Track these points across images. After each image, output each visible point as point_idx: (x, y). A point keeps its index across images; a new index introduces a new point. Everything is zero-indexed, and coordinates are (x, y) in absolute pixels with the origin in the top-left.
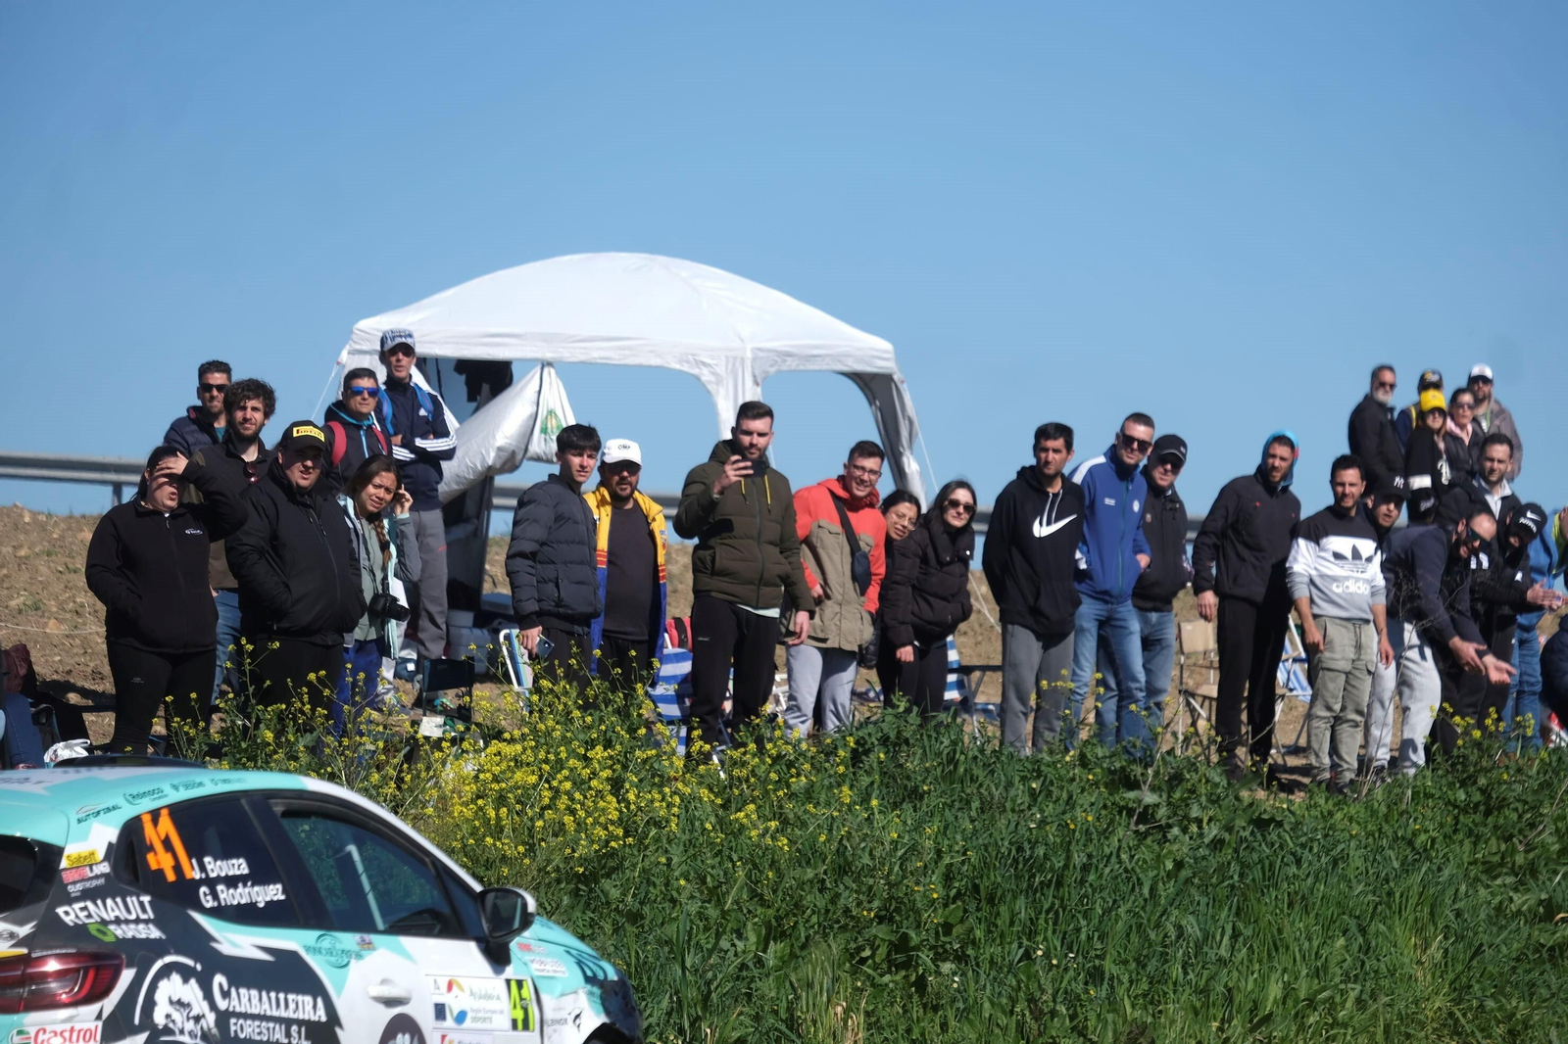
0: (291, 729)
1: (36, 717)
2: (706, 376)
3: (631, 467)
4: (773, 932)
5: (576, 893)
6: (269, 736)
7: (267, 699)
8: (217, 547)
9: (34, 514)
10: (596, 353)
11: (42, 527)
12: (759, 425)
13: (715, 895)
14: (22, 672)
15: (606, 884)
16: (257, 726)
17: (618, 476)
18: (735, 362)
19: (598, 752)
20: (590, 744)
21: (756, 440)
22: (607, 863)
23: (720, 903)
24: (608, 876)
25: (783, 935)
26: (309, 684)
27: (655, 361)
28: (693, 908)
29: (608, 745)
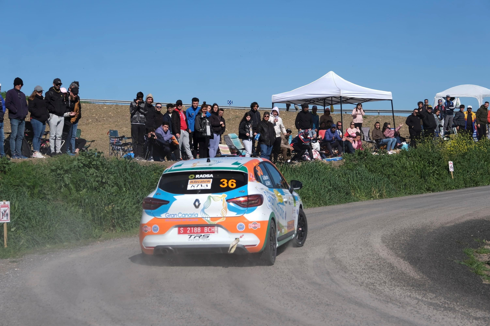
0: (428, 140)
1: (400, 140)
2: (477, 98)
3: (471, 108)
4: (485, 161)
5: (462, 157)
6: (426, 140)
7: (426, 136)
8: (421, 120)
9: (402, 117)
10: (464, 96)
11: (403, 118)
12: (487, 104)
13: (478, 157)
14: (398, 134)
15: (466, 156)
16: (425, 140)
17: (469, 110)
18: (480, 96)
19: (464, 141)
20: (463, 140)
21: (487, 106)
22: (466, 154)
23: (479, 158)
24: (466, 155)
25: (487, 161)
26: (430, 135)
27: (471, 97)
28: (476, 158)
29: (465, 140)
